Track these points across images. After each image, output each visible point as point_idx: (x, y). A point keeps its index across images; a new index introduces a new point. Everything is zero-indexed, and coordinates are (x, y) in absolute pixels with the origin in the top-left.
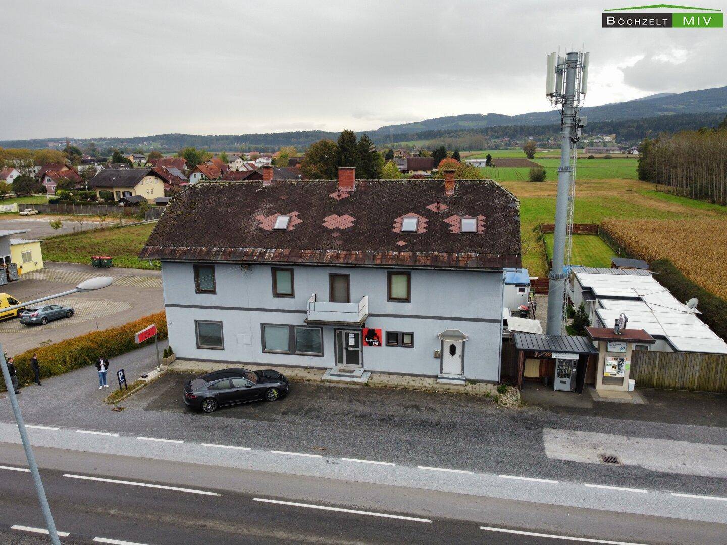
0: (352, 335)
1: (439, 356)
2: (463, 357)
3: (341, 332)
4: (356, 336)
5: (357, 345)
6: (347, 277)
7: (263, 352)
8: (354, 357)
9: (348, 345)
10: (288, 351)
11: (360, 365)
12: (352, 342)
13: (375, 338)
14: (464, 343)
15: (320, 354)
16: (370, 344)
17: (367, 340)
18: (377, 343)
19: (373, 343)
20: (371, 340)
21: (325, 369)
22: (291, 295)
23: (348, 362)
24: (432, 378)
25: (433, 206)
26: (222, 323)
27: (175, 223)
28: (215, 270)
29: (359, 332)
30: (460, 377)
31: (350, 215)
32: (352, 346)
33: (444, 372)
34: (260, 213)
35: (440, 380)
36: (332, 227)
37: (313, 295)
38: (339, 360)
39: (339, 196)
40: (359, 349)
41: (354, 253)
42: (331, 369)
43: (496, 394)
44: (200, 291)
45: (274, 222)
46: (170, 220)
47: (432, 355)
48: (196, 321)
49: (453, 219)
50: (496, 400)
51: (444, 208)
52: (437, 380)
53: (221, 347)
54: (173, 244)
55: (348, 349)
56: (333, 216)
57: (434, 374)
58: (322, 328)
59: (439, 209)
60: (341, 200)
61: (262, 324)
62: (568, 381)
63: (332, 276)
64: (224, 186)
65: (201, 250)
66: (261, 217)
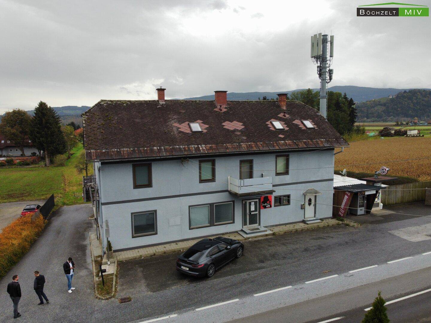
0: (253, 203)
1: (303, 207)
2: (315, 205)
3: (246, 202)
4: (256, 203)
5: (256, 210)
6: (251, 162)
7: (190, 229)
8: (254, 219)
9: (250, 211)
10: (209, 225)
11: (258, 224)
12: (253, 208)
13: (268, 202)
14: (316, 196)
15: (232, 221)
16: (265, 207)
17: (263, 205)
18: (269, 206)
19: (267, 206)
20: (266, 204)
21: (237, 232)
22: (213, 180)
23: (250, 224)
24: (301, 223)
25: (281, 115)
26: (156, 211)
27: (103, 131)
28: (152, 167)
29: (257, 200)
30: (315, 218)
31: (237, 121)
32: (253, 211)
33: (305, 217)
34: (173, 122)
35: (308, 222)
36: (232, 129)
37: (229, 177)
38: (245, 223)
39: (221, 110)
40: (257, 212)
41: (258, 143)
42: (242, 231)
43: (341, 222)
44: (136, 186)
45: (190, 127)
46: (96, 129)
47: (300, 207)
48: (132, 214)
49: (297, 122)
50: (347, 225)
51: (287, 116)
52: (305, 223)
53: (154, 232)
54: (115, 147)
55: (250, 213)
56: (227, 122)
57: (301, 220)
58: (233, 202)
59: (285, 116)
60: (224, 112)
61: (189, 206)
62: (363, 208)
63: (241, 162)
64: (127, 104)
65: (144, 150)
66: (176, 125)
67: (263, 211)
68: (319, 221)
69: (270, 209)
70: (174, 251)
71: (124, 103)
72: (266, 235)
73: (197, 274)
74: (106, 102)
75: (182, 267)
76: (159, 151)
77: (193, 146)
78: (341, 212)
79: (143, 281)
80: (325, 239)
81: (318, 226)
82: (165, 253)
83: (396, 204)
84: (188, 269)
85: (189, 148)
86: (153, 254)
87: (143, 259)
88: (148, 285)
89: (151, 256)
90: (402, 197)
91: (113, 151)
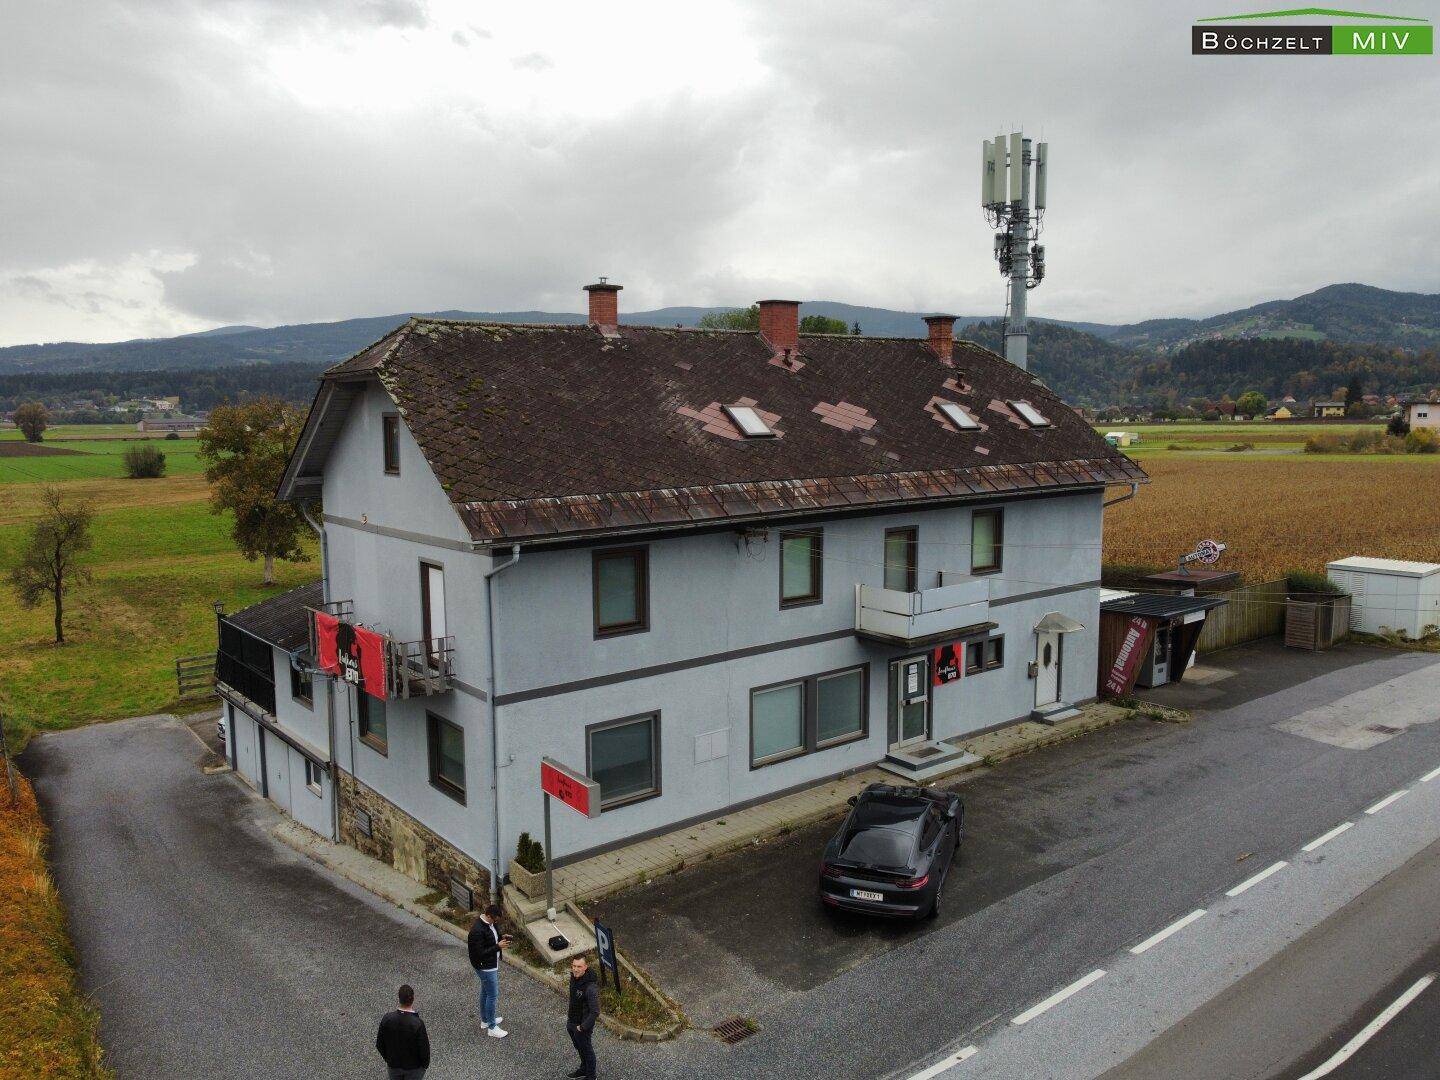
0: (913, 669)
1: (1032, 674)
2: (1059, 664)
3: (897, 666)
4: (920, 665)
5: (920, 693)
6: (912, 533)
7: (753, 768)
8: (915, 719)
9: (907, 696)
10: (800, 749)
11: (923, 737)
12: (913, 687)
13: (951, 662)
14: (1061, 636)
15: (861, 732)
16: (944, 679)
17: (940, 672)
18: (954, 674)
19: (949, 676)
20: (947, 669)
21: (875, 766)
22: (815, 596)
23: (906, 737)
24: (1029, 721)
25: (949, 384)
26: (656, 716)
27: (475, 433)
28: (650, 559)
29: (924, 658)
30: (1061, 705)
31: (847, 401)
32: (914, 695)
33: (1038, 704)
34: (673, 400)
35: (1050, 718)
36: (847, 427)
37: (858, 587)
38: (892, 738)
39: (790, 365)
40: (924, 698)
41: (936, 473)
42: (889, 759)
43: (1133, 712)
44: (603, 632)
45: (732, 420)
46: (448, 425)
47: (1026, 671)
48: (588, 728)
49: (997, 406)
50: (1156, 718)
51: (968, 387)
52: (1042, 722)
53: (650, 790)
54: (541, 492)
55: (908, 703)
56: (822, 404)
57: (1027, 713)
58: (866, 667)
59: (962, 388)
60: (800, 373)
61: (752, 690)
62: (1164, 666)
63: (890, 533)
64: (504, 336)
65: (633, 498)
66: (686, 411)
67: (940, 691)
68: (1074, 712)
69: (956, 682)
70: (737, 849)
71: (493, 333)
72: (969, 768)
73: (915, 908)
74: (432, 326)
75: (855, 893)
76: (682, 502)
77: (769, 484)
78: (1114, 681)
79: (731, 959)
80: (1135, 763)
81: (1082, 726)
82: (709, 857)
83: (1217, 648)
84: (880, 897)
85: (760, 490)
86: (675, 865)
87: (655, 888)
88: (762, 970)
89: (673, 872)
90: (1230, 628)
91: (544, 507)
